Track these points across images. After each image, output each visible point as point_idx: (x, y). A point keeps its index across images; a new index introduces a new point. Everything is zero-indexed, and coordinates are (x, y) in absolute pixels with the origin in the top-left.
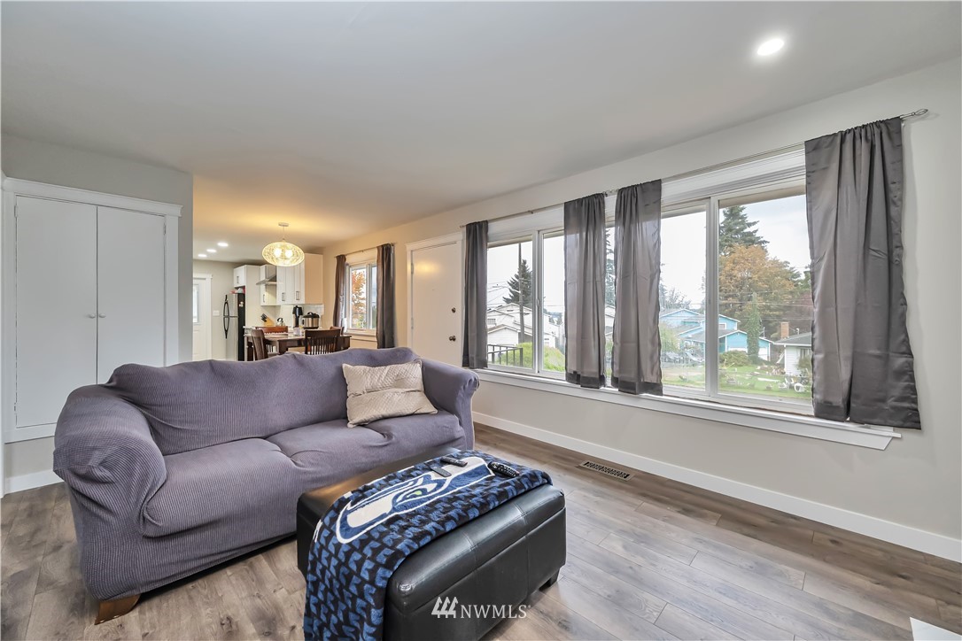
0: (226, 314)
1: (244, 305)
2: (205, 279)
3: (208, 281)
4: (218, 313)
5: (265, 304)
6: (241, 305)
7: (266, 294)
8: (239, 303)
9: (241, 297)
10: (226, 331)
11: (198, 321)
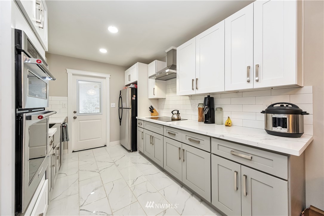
0: (121, 106)
1: (136, 98)
2: (105, 78)
3: (108, 79)
4: (115, 105)
5: (156, 97)
6: (134, 98)
7: (156, 87)
8: (132, 96)
9: (134, 91)
10: (120, 119)
11: (100, 111)
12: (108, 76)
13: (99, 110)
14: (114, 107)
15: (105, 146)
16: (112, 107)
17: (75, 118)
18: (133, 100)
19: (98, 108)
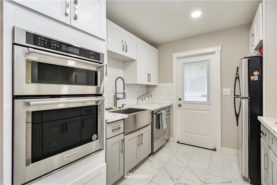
2: (214, 53)
3: (218, 53)
8: (250, 74)
11: (208, 100)
12: (217, 49)
13: (206, 98)
14: (227, 94)
15: (215, 150)
16: (224, 94)
17: (180, 106)
18: (254, 81)
19: (204, 96)
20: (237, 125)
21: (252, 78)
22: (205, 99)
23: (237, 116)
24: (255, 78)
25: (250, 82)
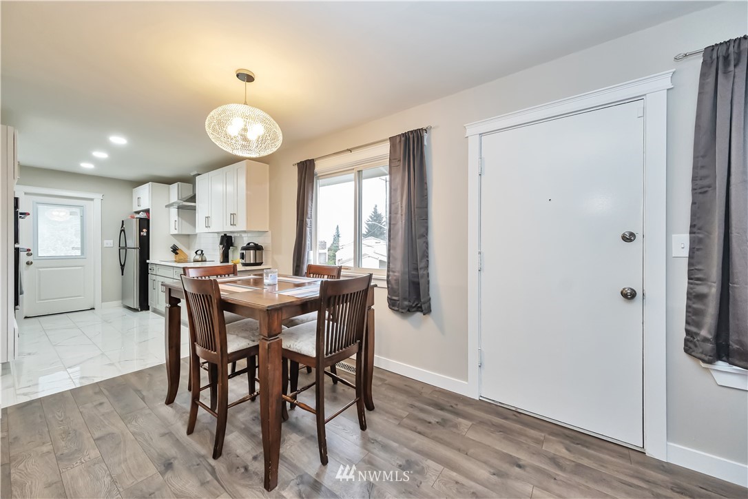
0: (123, 245)
1: (148, 233)
2: (92, 200)
3: (98, 202)
4: (111, 243)
5: (176, 233)
7: (178, 218)
8: (140, 231)
9: (144, 223)
11: (82, 253)
12: (98, 197)
13: (79, 251)
14: (109, 246)
15: (92, 309)
16: (105, 246)
17: (29, 263)
18: (143, 236)
19: (77, 249)
20: (122, 275)
21: (142, 233)
22: (78, 253)
23: (122, 267)
24: (144, 233)
25: (141, 237)
